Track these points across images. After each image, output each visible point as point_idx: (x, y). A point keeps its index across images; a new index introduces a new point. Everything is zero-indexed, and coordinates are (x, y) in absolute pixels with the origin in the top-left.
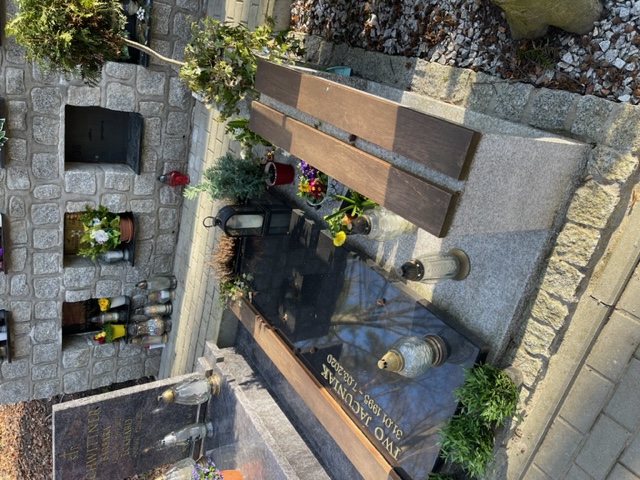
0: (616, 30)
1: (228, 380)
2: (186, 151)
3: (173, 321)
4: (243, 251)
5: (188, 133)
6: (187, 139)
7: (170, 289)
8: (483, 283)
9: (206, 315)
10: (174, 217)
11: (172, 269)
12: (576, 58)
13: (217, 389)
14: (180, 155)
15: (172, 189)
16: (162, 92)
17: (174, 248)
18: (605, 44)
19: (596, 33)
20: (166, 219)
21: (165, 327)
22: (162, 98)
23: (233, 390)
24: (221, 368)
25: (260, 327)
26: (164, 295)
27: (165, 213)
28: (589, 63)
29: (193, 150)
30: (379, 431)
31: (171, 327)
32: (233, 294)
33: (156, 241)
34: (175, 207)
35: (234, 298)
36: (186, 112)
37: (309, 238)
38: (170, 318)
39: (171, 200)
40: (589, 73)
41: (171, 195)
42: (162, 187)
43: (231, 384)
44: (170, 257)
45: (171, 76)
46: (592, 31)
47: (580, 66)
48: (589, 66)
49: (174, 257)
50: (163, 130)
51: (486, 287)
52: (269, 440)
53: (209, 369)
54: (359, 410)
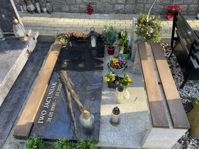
0: (196, 145)
1: (29, 44)
2: (100, 12)
3: (35, 14)
4: (79, 41)
5: (106, 12)
6: (104, 12)
7: (48, 12)
8: (115, 132)
9: (46, 29)
10: (76, 10)
11: (55, 11)
12: (185, 136)
13: (22, 40)
14: (98, 10)
15: (86, 9)
16: (119, 2)
17: (64, 11)
18: (191, 143)
19: (193, 139)
20: (75, 7)
21: (32, 11)
22: (117, 3)
23: (26, 47)
24: (31, 40)
25: (56, 53)
26: (45, 10)
27: (77, 7)
28: (185, 141)
29: (101, 14)
30: (45, 112)
31: (32, 13)
32: (63, 40)
33: (66, 4)
34: (80, 10)
35: (61, 40)
36: (113, 11)
37: (98, 66)
38: (35, 13)
39: (82, 9)
40: (183, 141)
41: (84, 8)
42: (86, 5)
43: (28, 45)
44: (60, 10)
45: (124, 5)
46: (193, 138)
47: (183, 138)
48: (184, 141)
49: (60, 12)
50: (107, 4)
51: (114, 134)
52: (14, 67)
53: (29, 35)
54: (49, 102)
